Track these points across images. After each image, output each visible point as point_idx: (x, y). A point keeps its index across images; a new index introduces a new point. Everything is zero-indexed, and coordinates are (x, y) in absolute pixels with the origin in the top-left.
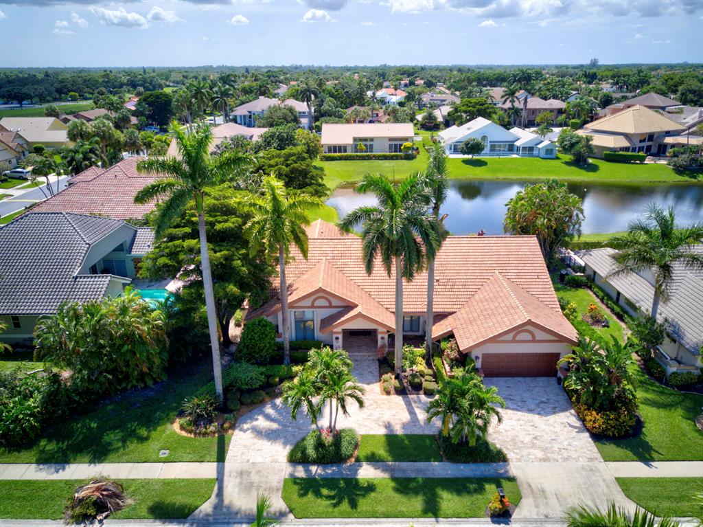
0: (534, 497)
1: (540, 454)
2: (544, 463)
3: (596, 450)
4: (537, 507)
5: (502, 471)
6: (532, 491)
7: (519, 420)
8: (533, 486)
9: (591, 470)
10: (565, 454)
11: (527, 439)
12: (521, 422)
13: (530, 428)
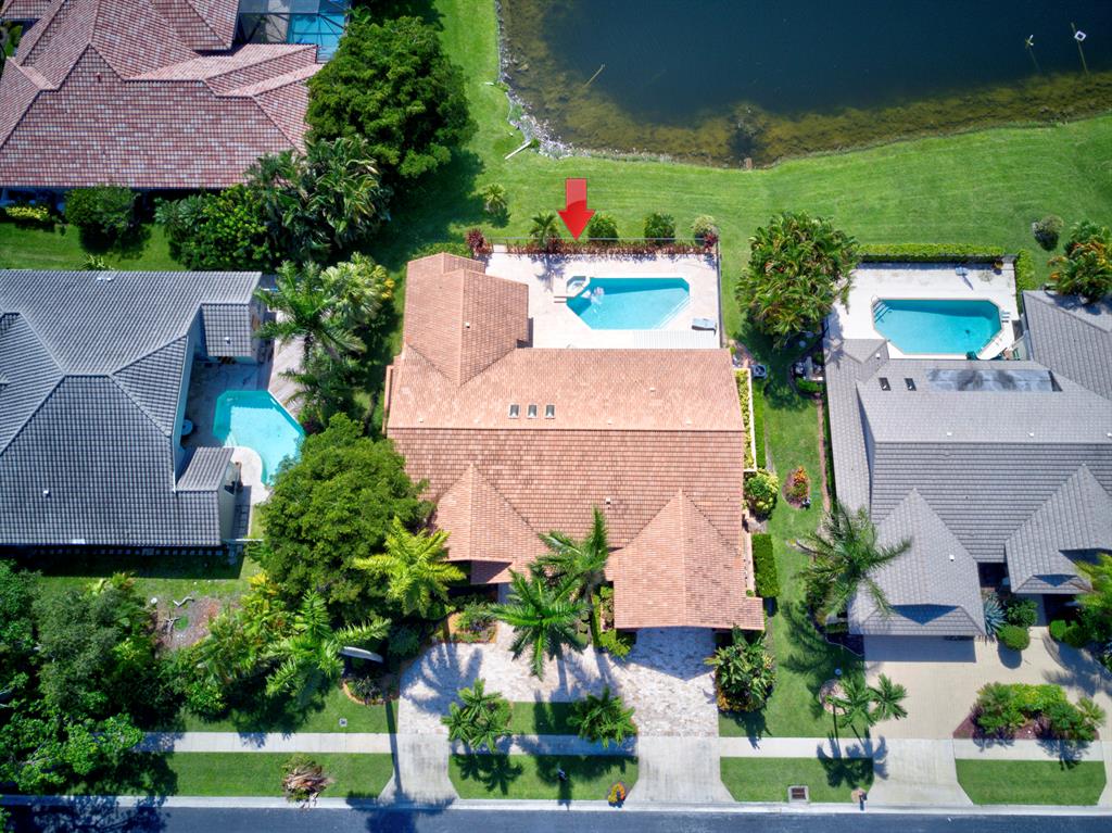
0: (649, 779)
1: (666, 726)
2: (667, 737)
3: (717, 723)
4: (648, 789)
5: (630, 750)
6: (648, 771)
7: (660, 682)
8: (651, 765)
9: (704, 747)
10: (689, 727)
11: (660, 709)
12: (662, 685)
13: (667, 693)
